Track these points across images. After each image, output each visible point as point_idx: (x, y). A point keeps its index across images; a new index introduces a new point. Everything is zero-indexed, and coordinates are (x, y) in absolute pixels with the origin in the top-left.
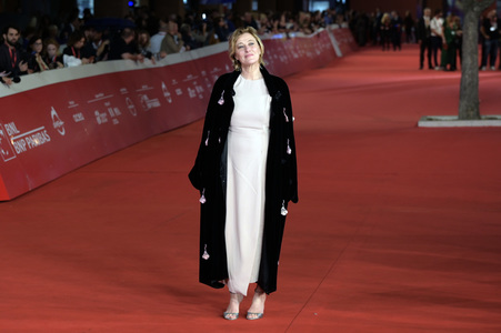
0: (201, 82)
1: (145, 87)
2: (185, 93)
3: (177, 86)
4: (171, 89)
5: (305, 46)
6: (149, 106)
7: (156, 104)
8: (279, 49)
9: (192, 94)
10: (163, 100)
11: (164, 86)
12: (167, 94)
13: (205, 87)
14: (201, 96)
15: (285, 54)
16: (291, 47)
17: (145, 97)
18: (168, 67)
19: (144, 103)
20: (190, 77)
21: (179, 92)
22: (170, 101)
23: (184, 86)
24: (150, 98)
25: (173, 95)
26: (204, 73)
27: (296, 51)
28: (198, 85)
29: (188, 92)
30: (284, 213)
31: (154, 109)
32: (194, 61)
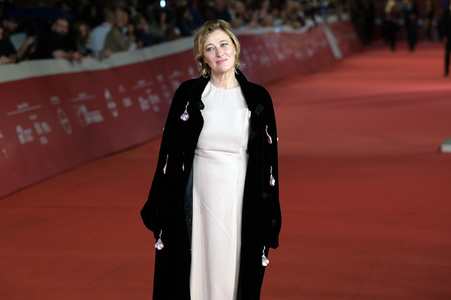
0: (156, 89)
1: (83, 96)
2: (136, 104)
3: (124, 95)
4: (117, 98)
5: (294, 44)
6: (89, 120)
7: (97, 117)
8: (260, 48)
9: (144, 105)
10: (106, 113)
11: (107, 95)
12: (112, 105)
13: (161, 96)
14: (156, 109)
15: (267, 54)
16: (275, 45)
17: (83, 109)
18: (115, 71)
19: (82, 117)
20: (141, 83)
21: (127, 102)
22: (115, 114)
23: (135, 95)
24: (90, 109)
25: (120, 107)
26: (160, 77)
27: (281, 50)
28: (153, 93)
29: (139, 103)
30: (265, 263)
31: (94, 125)
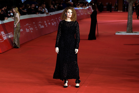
0: (56, 21)
1: (40, 22)
2: (51, 24)
3: (49, 22)
4: (47, 23)
5: (85, 11)
7: (43, 27)
9: (53, 24)
10: (45, 26)
11: (45, 22)
12: (46, 24)
13: (56, 22)
14: (55, 25)
15: (79, 13)
16: (81, 12)
17: (40, 25)
19: (40, 27)
20: (52, 19)
21: (49, 24)
22: (47, 26)
23: (51, 22)
26: (56, 18)
28: (55, 22)
29: (52, 24)
32: (54, 15)
